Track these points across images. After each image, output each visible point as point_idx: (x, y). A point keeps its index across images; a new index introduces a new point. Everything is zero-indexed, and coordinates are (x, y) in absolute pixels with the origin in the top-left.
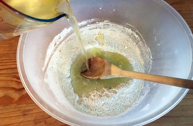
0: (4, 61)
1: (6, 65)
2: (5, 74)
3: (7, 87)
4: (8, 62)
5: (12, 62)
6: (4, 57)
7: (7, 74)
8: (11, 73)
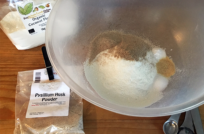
0: (8, 66)
1: (10, 71)
2: (8, 81)
3: (8, 98)
4: (13, 68)
5: (17, 68)
6: (9, 61)
7: (9, 81)
8: (14, 80)
